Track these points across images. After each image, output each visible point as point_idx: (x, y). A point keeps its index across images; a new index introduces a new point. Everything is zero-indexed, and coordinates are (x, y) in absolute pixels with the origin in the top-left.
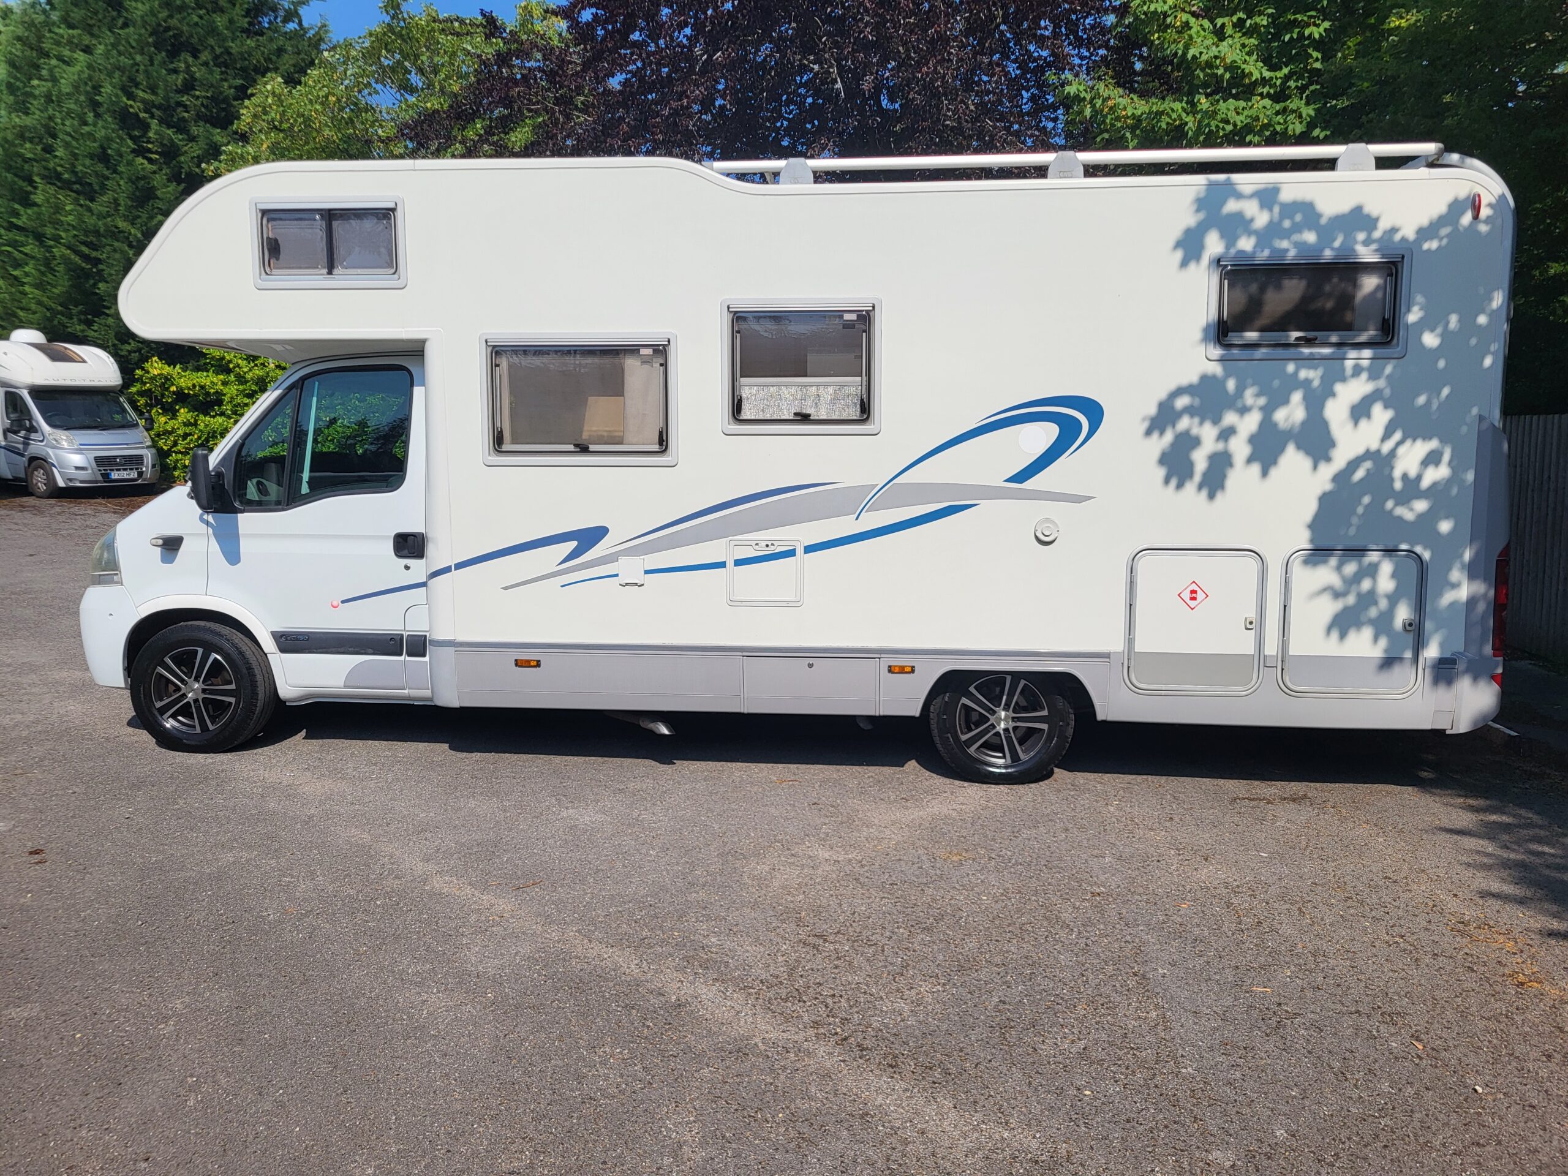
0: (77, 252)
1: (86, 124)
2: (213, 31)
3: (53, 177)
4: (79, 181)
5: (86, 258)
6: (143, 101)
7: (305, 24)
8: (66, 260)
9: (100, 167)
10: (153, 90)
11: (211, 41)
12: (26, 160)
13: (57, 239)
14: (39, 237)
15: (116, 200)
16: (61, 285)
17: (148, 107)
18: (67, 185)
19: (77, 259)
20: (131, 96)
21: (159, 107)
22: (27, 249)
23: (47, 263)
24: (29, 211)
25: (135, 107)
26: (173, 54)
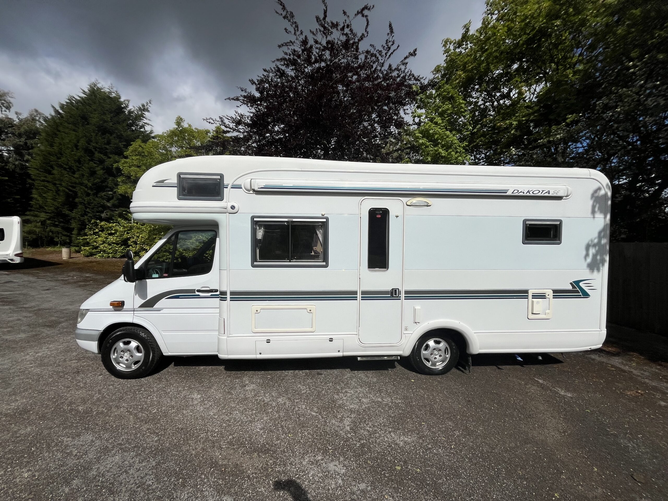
0: (67, 188)
1: (73, 151)
3: (60, 166)
4: (70, 168)
5: (71, 191)
6: (93, 146)
7: (146, 130)
8: (64, 191)
9: (77, 164)
10: (96, 143)
12: (51, 161)
13: (61, 185)
14: (55, 184)
16: (61, 199)
17: (95, 148)
18: (65, 169)
19: (67, 191)
20: (90, 144)
21: (99, 148)
22: (49, 188)
23: (57, 193)
24: (51, 176)
25: (91, 147)
26: (103, 134)
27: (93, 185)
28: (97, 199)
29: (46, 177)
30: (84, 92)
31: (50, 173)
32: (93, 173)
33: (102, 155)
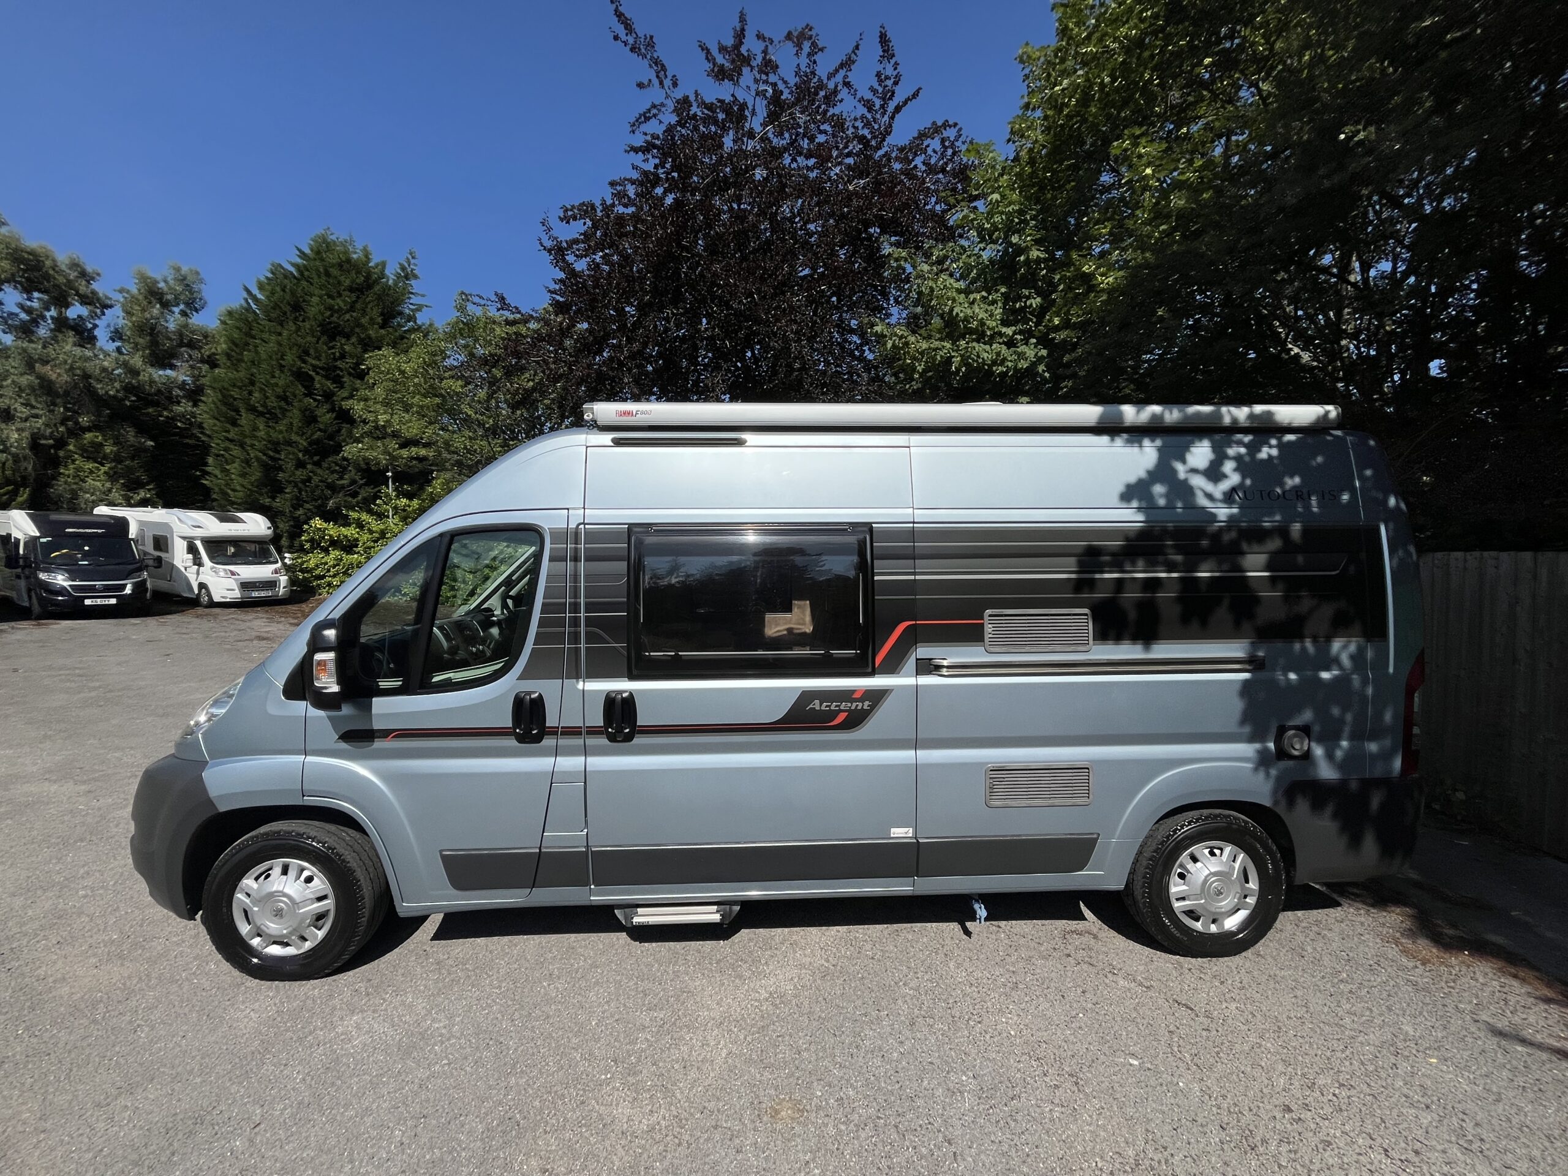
0: (265, 454)
1: (274, 377)
2: (359, 325)
3: (252, 409)
4: (269, 412)
5: (271, 458)
6: (312, 365)
7: (419, 322)
8: (258, 459)
9: (283, 404)
10: (318, 358)
11: (357, 330)
12: (235, 399)
13: (252, 446)
14: (242, 445)
15: (291, 423)
16: (256, 474)
17: (315, 368)
18: (261, 414)
19: (264, 458)
20: (304, 362)
21: (322, 368)
22: (234, 453)
23: (247, 462)
24: (237, 429)
25: (306, 368)
26: (332, 338)
27: (310, 444)
28: (319, 471)
29: (228, 431)
30: (303, 255)
31: (234, 423)
32: (310, 419)
33: (329, 383)
